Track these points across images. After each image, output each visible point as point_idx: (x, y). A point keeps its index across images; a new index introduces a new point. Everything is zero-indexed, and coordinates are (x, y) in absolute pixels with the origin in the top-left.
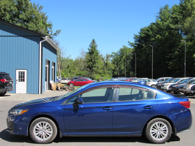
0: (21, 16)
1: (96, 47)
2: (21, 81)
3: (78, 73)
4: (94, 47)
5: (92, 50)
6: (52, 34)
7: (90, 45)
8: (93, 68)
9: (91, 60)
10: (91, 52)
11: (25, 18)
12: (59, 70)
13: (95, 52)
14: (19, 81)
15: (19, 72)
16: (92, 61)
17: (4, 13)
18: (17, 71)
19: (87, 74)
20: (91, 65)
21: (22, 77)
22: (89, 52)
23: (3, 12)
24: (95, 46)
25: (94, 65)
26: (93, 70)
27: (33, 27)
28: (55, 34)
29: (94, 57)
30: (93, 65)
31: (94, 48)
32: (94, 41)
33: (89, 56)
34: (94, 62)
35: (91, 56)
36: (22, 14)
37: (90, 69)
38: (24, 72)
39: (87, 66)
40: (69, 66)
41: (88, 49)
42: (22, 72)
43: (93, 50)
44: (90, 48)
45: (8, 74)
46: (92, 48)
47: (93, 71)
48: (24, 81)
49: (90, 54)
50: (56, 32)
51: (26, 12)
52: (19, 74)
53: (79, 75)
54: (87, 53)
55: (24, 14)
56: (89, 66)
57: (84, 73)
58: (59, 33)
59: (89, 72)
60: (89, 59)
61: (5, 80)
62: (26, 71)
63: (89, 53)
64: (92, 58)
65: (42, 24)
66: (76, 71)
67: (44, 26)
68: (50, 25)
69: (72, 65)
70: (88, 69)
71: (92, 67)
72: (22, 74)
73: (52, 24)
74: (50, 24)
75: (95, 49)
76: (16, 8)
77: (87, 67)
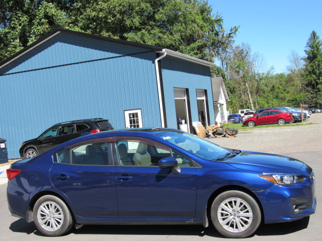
0: (157, 17)
1: (320, 45)
3: (291, 99)
4: (316, 46)
5: (313, 53)
6: (225, 35)
7: (308, 43)
8: (319, 86)
9: (313, 70)
10: (311, 55)
11: (165, 18)
12: (250, 97)
13: (318, 56)
15: (130, 114)
16: (315, 73)
17: (120, 17)
18: (127, 113)
19: (307, 99)
20: (315, 80)
21: (134, 123)
22: (307, 56)
23: (118, 15)
24: (318, 43)
25: (319, 79)
26: (319, 88)
27: (182, 29)
28: (230, 34)
29: (319, 65)
30: (318, 81)
31: (316, 48)
32: (314, 34)
33: (308, 63)
34: (320, 73)
35: (312, 64)
36: (159, 12)
37: (314, 87)
38: (137, 114)
39: (306, 82)
40: (273, 87)
41: (305, 51)
42: (133, 114)
43: (316, 52)
44: (308, 49)
45: (106, 121)
46: (313, 47)
47: (319, 91)
49: (310, 60)
50: (231, 31)
51: (166, 8)
52: (130, 117)
53: (293, 101)
54: (304, 59)
55: (162, 11)
56: (311, 82)
57: (302, 96)
58: (237, 33)
59: (312, 94)
60: (309, 68)
61: (99, 131)
62: (139, 112)
63: (308, 58)
64: (315, 67)
65: (201, 22)
66: (289, 95)
67: (205, 24)
68: (218, 20)
69: (284, 83)
70: (309, 89)
71: (317, 84)
72: (134, 117)
73: (222, 18)
74: (218, 18)
75: (318, 49)
76: (149, 5)
77: (307, 85)
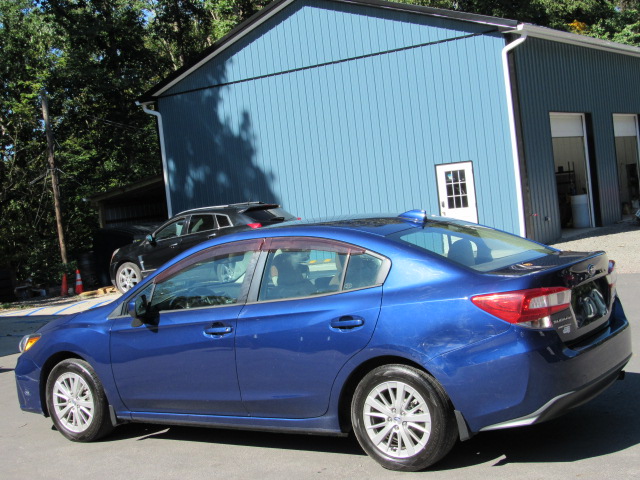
2: (458, 206)
14: (451, 206)
15: (447, 174)
18: (441, 171)
21: (457, 193)
38: (462, 173)
48: (466, 204)
52: (448, 181)
62: (467, 168)
72: (455, 179)
